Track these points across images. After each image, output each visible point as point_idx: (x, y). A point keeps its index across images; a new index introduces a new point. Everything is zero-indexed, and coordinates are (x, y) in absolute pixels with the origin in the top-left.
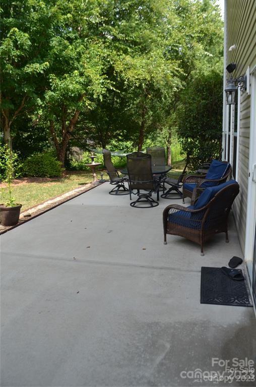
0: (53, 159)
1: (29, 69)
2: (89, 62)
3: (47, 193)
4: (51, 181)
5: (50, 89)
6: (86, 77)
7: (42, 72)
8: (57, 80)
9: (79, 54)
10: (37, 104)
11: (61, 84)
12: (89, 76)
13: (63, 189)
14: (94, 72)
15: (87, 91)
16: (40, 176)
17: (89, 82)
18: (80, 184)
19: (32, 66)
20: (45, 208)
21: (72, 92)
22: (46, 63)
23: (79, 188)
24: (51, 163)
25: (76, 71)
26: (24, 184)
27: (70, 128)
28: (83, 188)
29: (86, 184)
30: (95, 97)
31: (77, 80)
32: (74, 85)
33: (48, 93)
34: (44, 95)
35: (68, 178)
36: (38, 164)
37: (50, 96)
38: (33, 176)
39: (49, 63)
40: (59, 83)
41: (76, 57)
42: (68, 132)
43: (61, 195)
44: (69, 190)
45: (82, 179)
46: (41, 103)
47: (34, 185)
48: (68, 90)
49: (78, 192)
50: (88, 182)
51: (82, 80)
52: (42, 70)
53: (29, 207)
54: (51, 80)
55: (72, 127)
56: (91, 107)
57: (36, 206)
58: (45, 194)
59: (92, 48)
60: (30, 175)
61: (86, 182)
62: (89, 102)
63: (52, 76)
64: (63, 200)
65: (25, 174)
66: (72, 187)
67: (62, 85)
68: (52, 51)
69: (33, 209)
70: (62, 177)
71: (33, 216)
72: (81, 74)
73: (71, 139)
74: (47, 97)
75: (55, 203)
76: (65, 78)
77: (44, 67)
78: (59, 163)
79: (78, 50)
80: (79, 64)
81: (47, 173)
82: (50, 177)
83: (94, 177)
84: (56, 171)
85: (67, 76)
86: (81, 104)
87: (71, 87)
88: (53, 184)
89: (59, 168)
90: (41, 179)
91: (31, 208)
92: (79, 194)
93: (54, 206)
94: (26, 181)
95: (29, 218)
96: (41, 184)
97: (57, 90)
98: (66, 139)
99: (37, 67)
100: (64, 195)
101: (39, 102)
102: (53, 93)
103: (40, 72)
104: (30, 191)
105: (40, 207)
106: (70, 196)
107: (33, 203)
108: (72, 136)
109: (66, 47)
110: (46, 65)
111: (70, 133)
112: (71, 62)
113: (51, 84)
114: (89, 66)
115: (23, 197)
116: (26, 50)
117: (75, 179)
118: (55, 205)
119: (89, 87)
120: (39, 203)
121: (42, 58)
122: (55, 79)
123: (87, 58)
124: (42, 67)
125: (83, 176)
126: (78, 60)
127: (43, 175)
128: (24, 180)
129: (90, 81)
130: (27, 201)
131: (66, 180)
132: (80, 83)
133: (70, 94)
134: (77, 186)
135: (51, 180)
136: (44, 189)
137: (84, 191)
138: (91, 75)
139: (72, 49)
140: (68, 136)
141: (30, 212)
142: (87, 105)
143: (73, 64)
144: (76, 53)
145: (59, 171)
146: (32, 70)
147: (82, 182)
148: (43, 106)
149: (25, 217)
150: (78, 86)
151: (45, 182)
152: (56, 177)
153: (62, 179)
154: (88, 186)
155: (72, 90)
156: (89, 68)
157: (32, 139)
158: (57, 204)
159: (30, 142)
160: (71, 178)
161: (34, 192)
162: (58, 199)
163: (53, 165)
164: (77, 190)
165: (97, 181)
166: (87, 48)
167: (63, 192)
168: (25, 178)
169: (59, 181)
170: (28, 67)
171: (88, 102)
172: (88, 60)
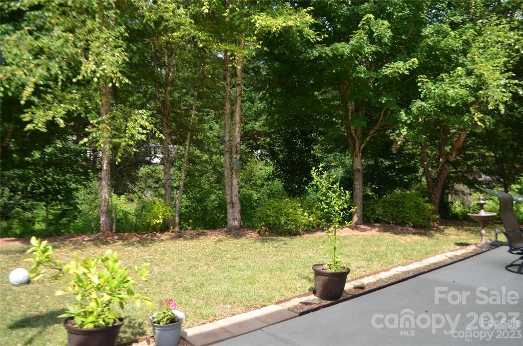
0: (421, 200)
1: (388, 70)
2: (482, 54)
3: (402, 252)
4: (414, 234)
5: (419, 98)
6: (477, 76)
7: (406, 73)
8: (430, 84)
9: (467, 43)
10: (401, 121)
11: (434, 90)
12: (481, 75)
13: (429, 249)
14: (491, 68)
15: (477, 98)
16: (400, 224)
17: (481, 84)
18: (458, 244)
19: (392, 66)
20: (390, 278)
21: (453, 100)
22: (413, 60)
23: (453, 251)
24: (417, 205)
25: (459, 68)
26: (373, 233)
27: (452, 154)
28: (461, 252)
29: (467, 245)
30: (490, 107)
31: (462, 82)
32: (456, 90)
33: (416, 103)
34: (410, 107)
35: (441, 231)
36: (397, 206)
37: (418, 109)
38: (389, 223)
39: (418, 59)
40: (432, 88)
41: (461, 48)
42: (447, 161)
43: (421, 260)
44: (436, 253)
45: (464, 236)
46: (406, 118)
47: (388, 236)
48: (446, 97)
49: (450, 258)
50: (472, 241)
51: (469, 81)
52: (407, 69)
53: (368, 272)
54: (419, 84)
55: (454, 155)
56: (484, 123)
57: (377, 273)
58: (397, 254)
59: (488, 33)
60: (384, 221)
61: (469, 242)
62: (481, 115)
63: (422, 78)
64: (423, 268)
65: (377, 218)
66: (444, 247)
67: (436, 91)
68: (423, 42)
69: (371, 277)
70: (431, 228)
71: (367, 289)
72: (469, 73)
73: (453, 173)
74: (414, 109)
75: (408, 272)
76: (442, 80)
77: (410, 66)
78: (430, 206)
79: (464, 38)
80: (466, 58)
81: (409, 220)
82: (414, 227)
83: (482, 235)
84: (424, 219)
85: (444, 76)
86: (466, 118)
87: (451, 92)
88: (417, 238)
89: (429, 215)
90: (399, 228)
91: (368, 275)
92: (451, 261)
93: (404, 277)
94: (377, 229)
95: (361, 291)
96: (397, 237)
97: (430, 98)
98: (444, 172)
99: (400, 67)
100: (427, 260)
101: (403, 116)
102: (423, 103)
103: (403, 73)
104: (378, 246)
105: (384, 275)
106: (435, 264)
107: (376, 266)
108: (455, 167)
109: (446, 35)
110: (413, 63)
111: (450, 163)
112: (453, 56)
113: (420, 90)
114: (482, 60)
115: (365, 253)
116: (386, 44)
117: (452, 234)
118: (408, 276)
119: (481, 92)
120: (384, 268)
121: (409, 53)
122: (427, 82)
123: (480, 48)
124: (407, 66)
125: (467, 230)
126: (465, 53)
127: (402, 222)
128: (374, 227)
129: (484, 83)
130: (368, 261)
131: (438, 235)
132: (466, 86)
133: (449, 103)
134: (452, 247)
135: (414, 231)
136: (400, 244)
137: (461, 258)
138: (485, 73)
139: (455, 37)
140: (448, 168)
141: (366, 281)
142: (476, 119)
143: (457, 59)
144: (461, 42)
145: (429, 219)
146: (392, 71)
147: (462, 241)
148: (408, 122)
149: (356, 288)
150: (464, 92)
151: (404, 233)
152: (422, 228)
153: (432, 232)
154: (471, 249)
155: (453, 98)
156: (482, 62)
157: (395, 169)
158: (411, 274)
159: (392, 173)
160: (446, 231)
161: (383, 248)
162: (415, 266)
163: (420, 209)
164: (450, 254)
165: (487, 243)
166: (480, 34)
167: (427, 254)
168: (377, 225)
169: (425, 234)
170: (387, 67)
171: (477, 116)
172: (481, 51)
